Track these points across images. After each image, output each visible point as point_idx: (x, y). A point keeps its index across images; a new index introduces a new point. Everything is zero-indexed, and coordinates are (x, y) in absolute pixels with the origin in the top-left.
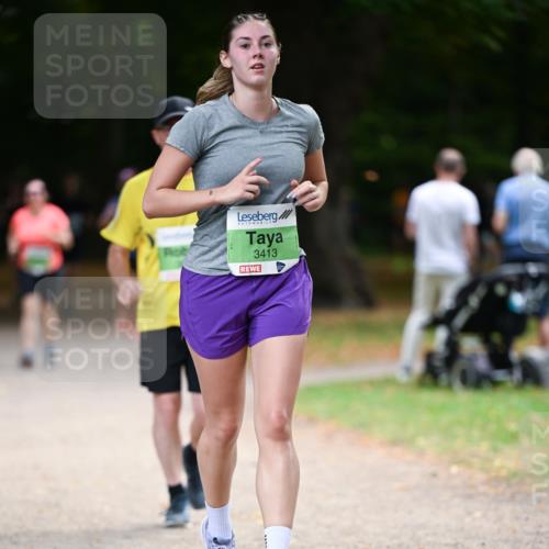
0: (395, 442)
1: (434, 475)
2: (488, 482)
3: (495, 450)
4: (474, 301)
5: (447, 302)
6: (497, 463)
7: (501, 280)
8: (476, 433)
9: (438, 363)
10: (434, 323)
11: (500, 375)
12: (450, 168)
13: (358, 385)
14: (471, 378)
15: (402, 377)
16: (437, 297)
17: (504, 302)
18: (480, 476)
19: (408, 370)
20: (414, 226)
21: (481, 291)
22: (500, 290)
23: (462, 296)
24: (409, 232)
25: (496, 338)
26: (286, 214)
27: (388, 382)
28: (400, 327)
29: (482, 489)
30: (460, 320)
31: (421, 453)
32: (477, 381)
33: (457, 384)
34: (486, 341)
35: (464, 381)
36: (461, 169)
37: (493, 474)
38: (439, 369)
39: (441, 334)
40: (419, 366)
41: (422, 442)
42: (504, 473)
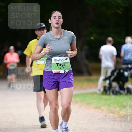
0: (96, 108)
1: (106, 116)
2: (119, 117)
3: (121, 110)
4: (115, 74)
5: (109, 74)
6: (121, 113)
7: (122, 69)
8: (116, 106)
9: (107, 89)
10: (106, 79)
11: (122, 92)
12: (110, 42)
13: (88, 94)
14: (115, 92)
15: (98, 92)
16: (107, 73)
17: (123, 74)
18: (117, 116)
19: (100, 90)
20: (101, 56)
21: (117, 71)
22: (122, 71)
23: (113, 73)
24: (100, 57)
25: (121, 83)
26: (66, 59)
27: (95, 93)
28: (98, 80)
29: (117, 119)
30: (112, 78)
31: (103, 110)
32: (116, 93)
33: (111, 94)
34: (118, 83)
35: (113, 93)
36: (112, 42)
37: (120, 115)
38: (107, 90)
39: (108, 82)
40: (102, 90)
41: (103, 108)
42: (123, 115)
